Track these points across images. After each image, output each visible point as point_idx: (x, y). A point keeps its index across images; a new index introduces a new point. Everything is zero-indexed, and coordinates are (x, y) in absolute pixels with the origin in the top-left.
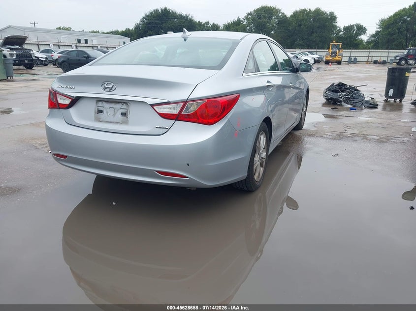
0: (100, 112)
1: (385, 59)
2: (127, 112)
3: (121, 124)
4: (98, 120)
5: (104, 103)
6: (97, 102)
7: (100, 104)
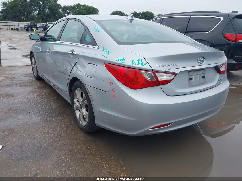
0: (191, 79)
1: (17, 27)
2: (205, 75)
3: (204, 84)
4: (191, 86)
5: (193, 72)
6: (188, 73)
7: (191, 74)
